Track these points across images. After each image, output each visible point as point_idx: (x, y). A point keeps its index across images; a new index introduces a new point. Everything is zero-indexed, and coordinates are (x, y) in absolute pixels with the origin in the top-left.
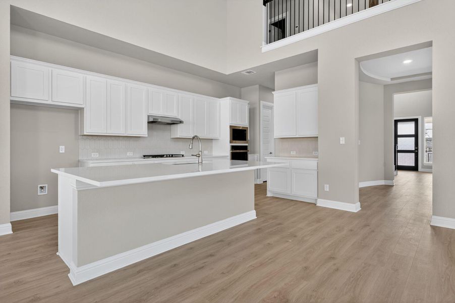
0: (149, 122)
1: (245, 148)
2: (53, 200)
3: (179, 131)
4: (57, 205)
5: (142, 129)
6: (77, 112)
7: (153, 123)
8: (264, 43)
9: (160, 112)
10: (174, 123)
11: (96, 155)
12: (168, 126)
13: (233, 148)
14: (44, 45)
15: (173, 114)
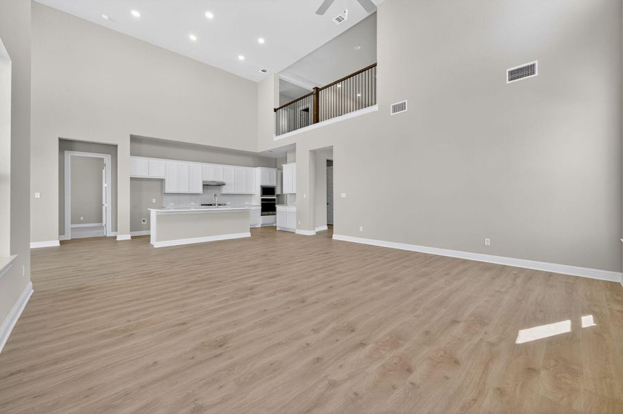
0: (204, 185)
1: (274, 200)
2: (149, 229)
3: (225, 190)
4: (150, 229)
5: (200, 190)
6: (162, 181)
7: (206, 186)
8: (274, 135)
9: (211, 178)
10: (220, 185)
11: (173, 204)
12: (218, 187)
13: (263, 200)
14: (145, 147)
15: (219, 179)
